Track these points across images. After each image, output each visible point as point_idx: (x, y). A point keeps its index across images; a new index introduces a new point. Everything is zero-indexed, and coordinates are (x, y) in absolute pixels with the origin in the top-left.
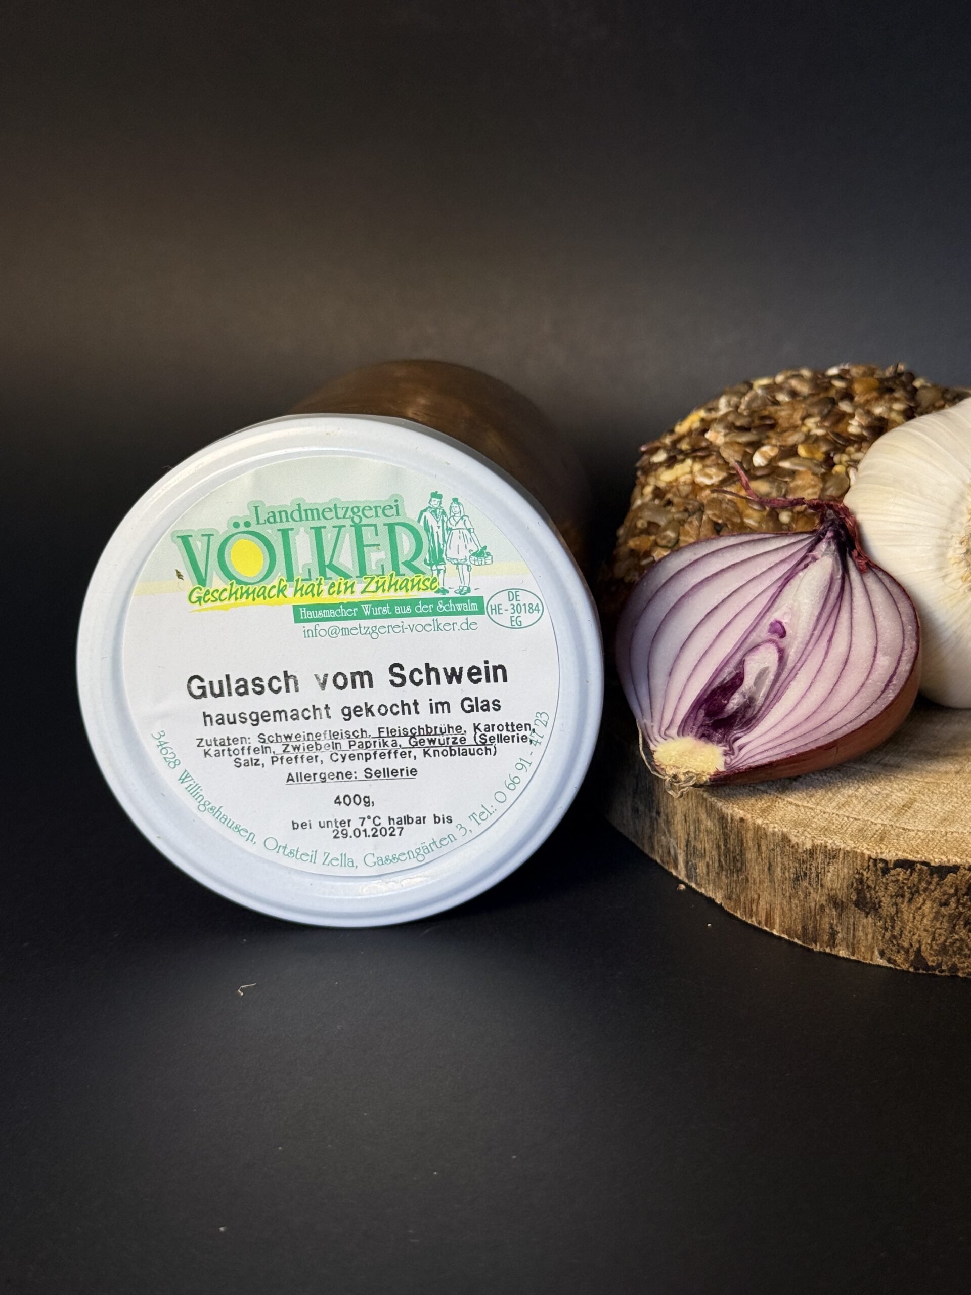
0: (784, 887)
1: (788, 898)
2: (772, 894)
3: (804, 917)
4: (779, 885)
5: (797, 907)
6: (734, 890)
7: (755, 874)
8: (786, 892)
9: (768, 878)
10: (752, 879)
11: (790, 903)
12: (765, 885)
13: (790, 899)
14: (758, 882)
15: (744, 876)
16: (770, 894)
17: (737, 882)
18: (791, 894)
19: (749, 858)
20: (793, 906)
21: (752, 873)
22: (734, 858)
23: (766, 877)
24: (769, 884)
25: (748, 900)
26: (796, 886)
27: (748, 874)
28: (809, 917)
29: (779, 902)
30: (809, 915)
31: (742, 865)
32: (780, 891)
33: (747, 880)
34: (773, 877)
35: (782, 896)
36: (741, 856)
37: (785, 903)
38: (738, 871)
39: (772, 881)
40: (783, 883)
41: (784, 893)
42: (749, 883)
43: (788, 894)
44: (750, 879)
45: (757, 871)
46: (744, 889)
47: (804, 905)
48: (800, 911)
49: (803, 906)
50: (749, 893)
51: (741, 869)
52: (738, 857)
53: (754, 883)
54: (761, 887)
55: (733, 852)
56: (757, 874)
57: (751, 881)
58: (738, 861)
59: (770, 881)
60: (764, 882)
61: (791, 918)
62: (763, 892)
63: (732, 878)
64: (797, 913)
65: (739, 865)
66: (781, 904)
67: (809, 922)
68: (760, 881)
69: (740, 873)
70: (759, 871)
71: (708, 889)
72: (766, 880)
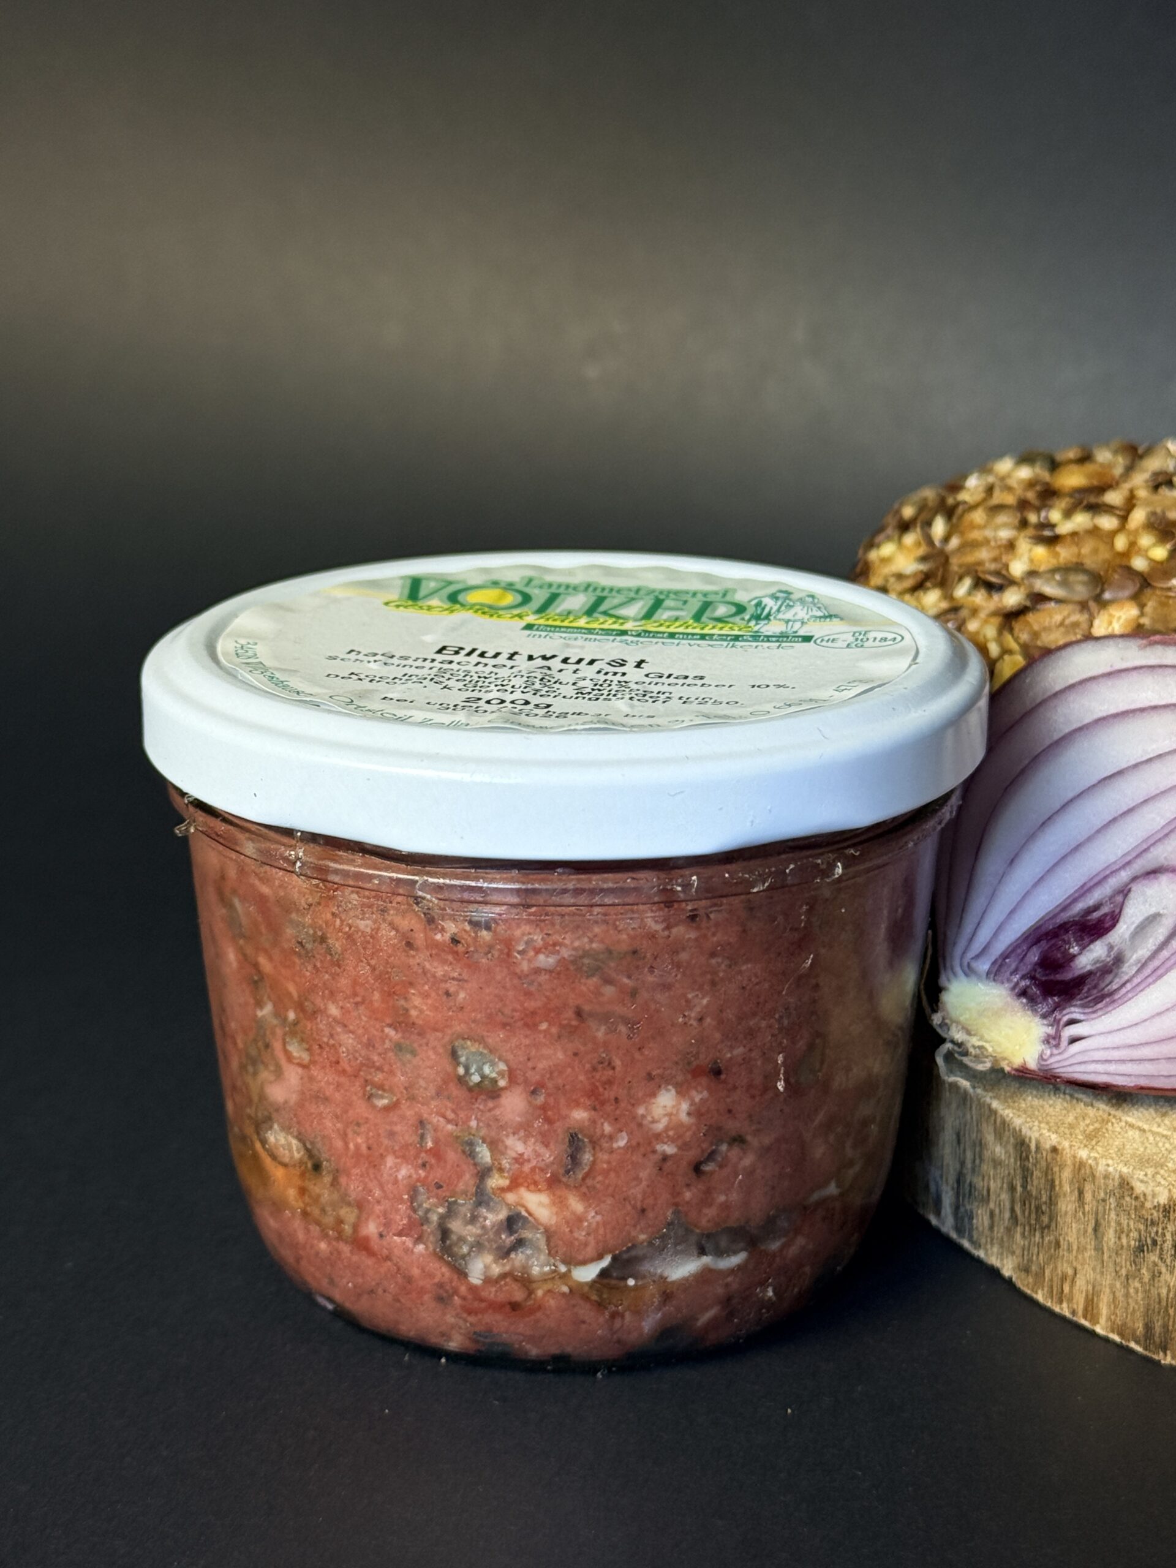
0: (1118, 1260)
1: (1123, 1278)
2: (1098, 1270)
3: (1148, 1310)
4: (1110, 1257)
5: (1137, 1291)
6: (1035, 1258)
7: (1072, 1237)
8: (1121, 1267)
9: (1093, 1243)
10: (1066, 1243)
11: (1126, 1285)
12: (1087, 1255)
13: (1128, 1279)
14: (1075, 1247)
15: (1052, 1237)
16: (1094, 1269)
17: (1039, 1246)
18: (1128, 1271)
19: (1064, 1209)
20: (1132, 1291)
21: (1067, 1234)
22: (1038, 1208)
23: (1089, 1242)
24: (1093, 1252)
25: (1058, 1275)
26: (1137, 1260)
27: (1060, 1235)
28: (1156, 1310)
29: (1108, 1282)
30: (1157, 1306)
31: (1051, 1220)
32: (1111, 1265)
33: (1058, 1245)
34: (1101, 1242)
35: (1114, 1274)
36: (1051, 1204)
37: (1118, 1285)
38: (1042, 1229)
39: (1099, 1249)
40: (1117, 1254)
41: (1118, 1269)
42: (1061, 1249)
43: (1124, 1272)
44: (1062, 1242)
45: (1074, 1230)
46: (1051, 1257)
47: (1149, 1290)
48: (1143, 1299)
49: (1147, 1292)
50: (1059, 1265)
51: (1048, 1227)
52: (1044, 1207)
53: (1069, 1250)
54: (1080, 1257)
55: (1036, 1198)
56: (1075, 1236)
57: (1064, 1245)
58: (1043, 1213)
59: (1096, 1249)
60: (1086, 1249)
61: (1126, 1309)
62: (1082, 1264)
63: (1033, 1240)
64: (1137, 1303)
65: (1045, 1219)
66: (1112, 1287)
67: (1155, 1318)
68: (1078, 1248)
69: (1046, 1231)
70: (1079, 1230)
71: (989, 1252)
72: (1089, 1247)
